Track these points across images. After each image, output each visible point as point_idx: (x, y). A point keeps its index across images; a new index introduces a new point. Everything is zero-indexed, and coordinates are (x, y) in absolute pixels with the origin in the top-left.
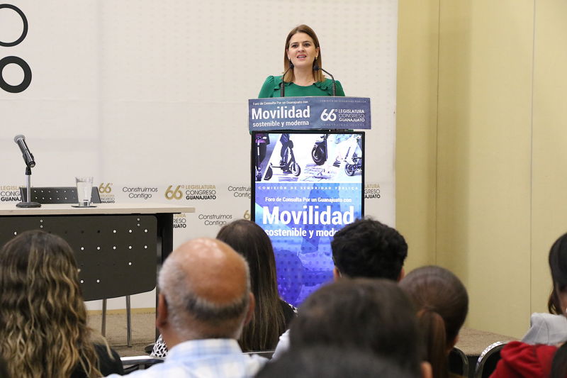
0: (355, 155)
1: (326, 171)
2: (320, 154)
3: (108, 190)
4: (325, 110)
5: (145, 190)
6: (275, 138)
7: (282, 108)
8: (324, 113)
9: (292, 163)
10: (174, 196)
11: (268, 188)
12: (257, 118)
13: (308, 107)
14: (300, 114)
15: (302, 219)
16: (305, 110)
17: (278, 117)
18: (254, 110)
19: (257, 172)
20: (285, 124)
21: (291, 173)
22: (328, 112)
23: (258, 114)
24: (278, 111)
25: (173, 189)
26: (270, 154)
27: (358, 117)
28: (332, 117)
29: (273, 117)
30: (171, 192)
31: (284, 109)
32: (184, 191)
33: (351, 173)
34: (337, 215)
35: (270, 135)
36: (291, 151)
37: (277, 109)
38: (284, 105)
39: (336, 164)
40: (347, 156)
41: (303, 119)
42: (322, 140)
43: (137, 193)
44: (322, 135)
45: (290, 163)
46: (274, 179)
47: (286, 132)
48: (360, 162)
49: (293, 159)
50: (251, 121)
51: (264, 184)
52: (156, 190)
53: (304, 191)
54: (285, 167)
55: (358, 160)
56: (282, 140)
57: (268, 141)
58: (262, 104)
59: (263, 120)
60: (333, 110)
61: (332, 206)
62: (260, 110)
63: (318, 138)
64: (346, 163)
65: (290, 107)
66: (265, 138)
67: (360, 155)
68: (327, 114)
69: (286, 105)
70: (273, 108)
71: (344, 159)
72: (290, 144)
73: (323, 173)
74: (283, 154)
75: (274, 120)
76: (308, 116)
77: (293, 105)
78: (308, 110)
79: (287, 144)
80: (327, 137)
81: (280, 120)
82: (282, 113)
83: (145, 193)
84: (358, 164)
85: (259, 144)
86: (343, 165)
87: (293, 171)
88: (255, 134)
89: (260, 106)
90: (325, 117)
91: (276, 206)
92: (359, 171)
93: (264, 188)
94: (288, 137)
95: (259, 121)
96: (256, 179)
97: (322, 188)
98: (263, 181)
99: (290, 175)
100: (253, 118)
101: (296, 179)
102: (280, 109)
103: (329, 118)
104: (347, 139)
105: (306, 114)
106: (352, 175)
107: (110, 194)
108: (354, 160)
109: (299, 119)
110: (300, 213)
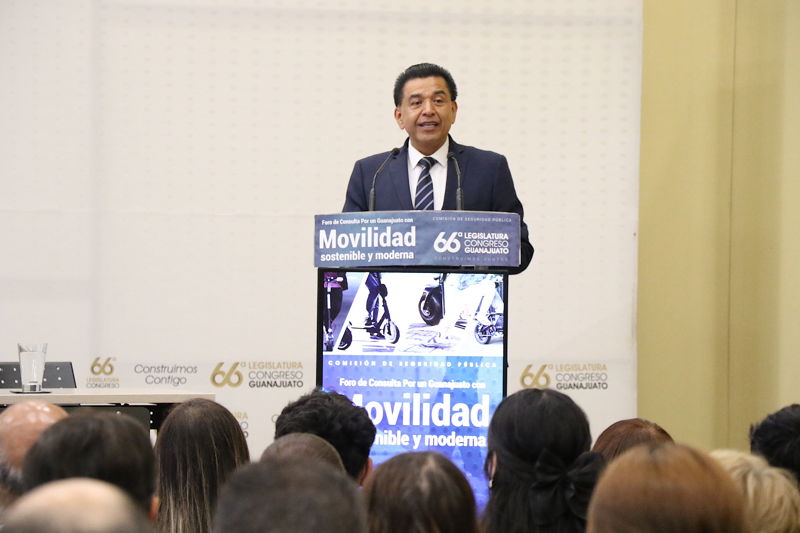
0: (492, 309)
1: (444, 335)
2: (433, 307)
3: (108, 369)
4: (442, 234)
5: (175, 369)
6: (358, 281)
7: (370, 229)
8: (440, 239)
9: (386, 321)
10: (227, 380)
11: (345, 363)
12: (328, 247)
13: (413, 228)
14: (400, 240)
15: (400, 417)
16: (408, 234)
17: (363, 245)
18: (323, 233)
19: (326, 337)
20: (374, 256)
21: (383, 337)
22: (446, 237)
23: (329, 239)
24: (364, 235)
25: (226, 369)
26: (349, 306)
27: (498, 246)
28: (453, 245)
29: (355, 245)
30: (222, 373)
31: (373, 231)
32: (244, 372)
33: (485, 340)
34: (461, 411)
35: (348, 274)
36: (384, 301)
37: (361, 232)
38: (373, 225)
39: (460, 324)
40: (478, 310)
41: (404, 249)
42: (436, 284)
43: (161, 375)
44: (437, 275)
45: (382, 321)
46: (355, 349)
47: (375, 271)
48: (501, 322)
49: (387, 315)
50: (318, 252)
51: (339, 357)
52: (195, 370)
53: (404, 369)
54: (374, 329)
55: (497, 317)
56: (369, 283)
57: (344, 285)
58: (336, 222)
59: (338, 250)
60: (454, 234)
61: (452, 395)
62: (333, 232)
63: (430, 280)
64: (476, 323)
65: (382, 228)
66: (340, 279)
67: (500, 309)
68: (444, 241)
69: (377, 224)
70: (355, 229)
71: (473, 316)
72: (383, 290)
73: (437, 339)
74: (370, 305)
75: (356, 250)
76: (413, 243)
77: (388, 224)
78: (413, 233)
79: (377, 290)
80: (444, 278)
81: (366, 250)
82: (369, 238)
83: (174, 375)
84: (497, 325)
85: (329, 290)
86: (471, 326)
87: (386, 335)
88: (323, 274)
89: (332, 227)
90: (441, 245)
91: (357, 392)
92: (500, 335)
93: (338, 363)
94: (379, 278)
95: (331, 251)
96: (325, 347)
97: (436, 364)
98: (336, 351)
99: (380, 342)
100: (321, 247)
101: (392, 349)
102: (366, 232)
103: (447, 247)
104: (478, 281)
105: (410, 240)
106: (487, 343)
107: (111, 376)
108: (491, 317)
109: (398, 249)
110: (398, 406)
